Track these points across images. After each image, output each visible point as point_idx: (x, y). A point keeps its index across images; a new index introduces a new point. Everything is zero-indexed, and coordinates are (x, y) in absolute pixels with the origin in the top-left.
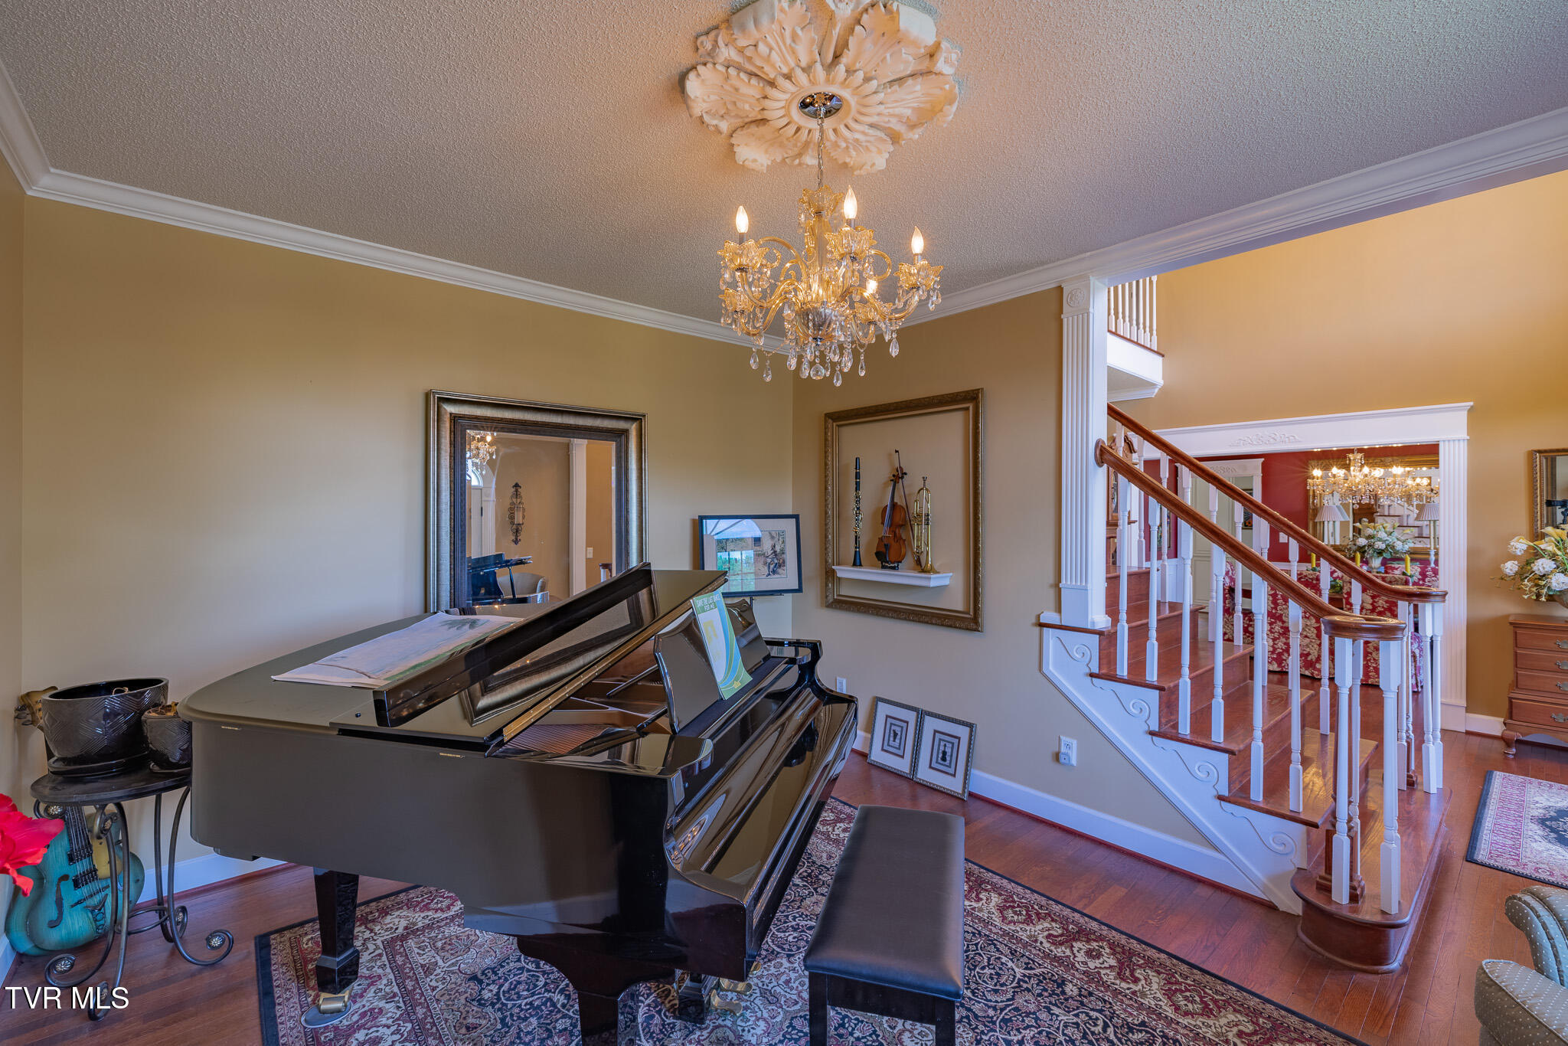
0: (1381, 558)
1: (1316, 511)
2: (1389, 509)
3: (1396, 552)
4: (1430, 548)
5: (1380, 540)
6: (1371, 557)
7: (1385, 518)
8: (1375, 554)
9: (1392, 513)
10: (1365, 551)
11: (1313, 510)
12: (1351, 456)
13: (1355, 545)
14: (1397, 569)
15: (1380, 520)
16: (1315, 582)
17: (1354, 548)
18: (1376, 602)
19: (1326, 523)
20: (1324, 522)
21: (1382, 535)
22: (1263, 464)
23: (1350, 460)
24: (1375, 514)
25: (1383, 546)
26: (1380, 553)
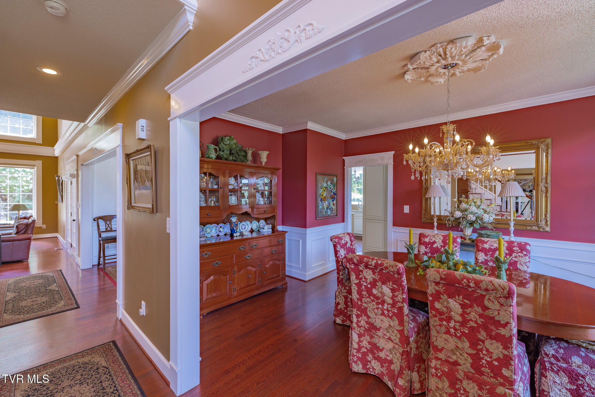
0: (472, 228)
1: (427, 189)
2: (475, 190)
3: (484, 223)
4: (510, 220)
5: (471, 213)
6: (465, 227)
7: (474, 195)
8: (468, 225)
9: (477, 192)
10: (460, 223)
11: (425, 188)
12: (444, 128)
13: (453, 216)
14: (486, 243)
15: (471, 197)
16: (396, 276)
17: (452, 219)
18: (468, 314)
19: (432, 198)
20: (430, 198)
21: (473, 209)
22: (394, 155)
23: (443, 133)
24: (469, 193)
25: (474, 219)
26: (471, 224)
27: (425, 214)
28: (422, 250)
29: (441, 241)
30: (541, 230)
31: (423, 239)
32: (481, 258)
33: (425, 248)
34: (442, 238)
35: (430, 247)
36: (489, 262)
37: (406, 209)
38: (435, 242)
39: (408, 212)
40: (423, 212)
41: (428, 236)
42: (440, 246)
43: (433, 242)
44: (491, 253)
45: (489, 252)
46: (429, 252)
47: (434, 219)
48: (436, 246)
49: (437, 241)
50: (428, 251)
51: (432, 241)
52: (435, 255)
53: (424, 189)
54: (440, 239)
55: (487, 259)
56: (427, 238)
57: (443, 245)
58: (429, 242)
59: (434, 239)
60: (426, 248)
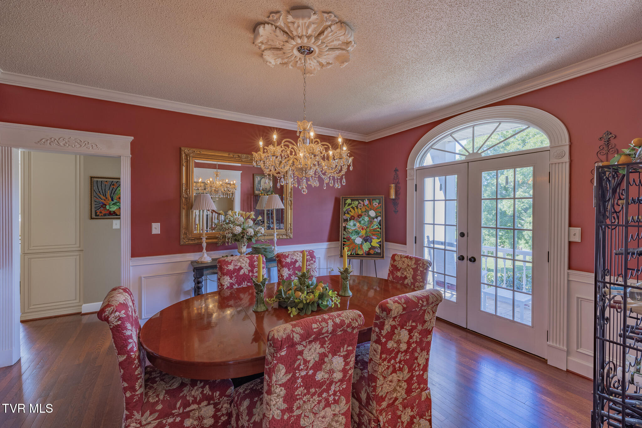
1: (188, 200)
11: (186, 198)
14: (288, 257)
22: (132, 143)
27: (185, 234)
28: (226, 283)
29: (247, 265)
30: (288, 237)
31: (226, 267)
32: (286, 274)
33: (229, 278)
34: (248, 261)
35: (235, 276)
36: (292, 276)
37: (156, 228)
38: (241, 268)
39: (160, 233)
40: (183, 231)
41: (231, 262)
42: (247, 271)
43: (239, 268)
44: (292, 266)
45: (291, 266)
46: (236, 283)
47: (202, 239)
48: (243, 272)
49: (243, 265)
50: (234, 282)
51: (237, 268)
52: (242, 284)
53: (184, 199)
54: (246, 262)
55: (290, 274)
56: (230, 264)
57: (250, 269)
58: (234, 269)
59: (239, 264)
60: (231, 278)
